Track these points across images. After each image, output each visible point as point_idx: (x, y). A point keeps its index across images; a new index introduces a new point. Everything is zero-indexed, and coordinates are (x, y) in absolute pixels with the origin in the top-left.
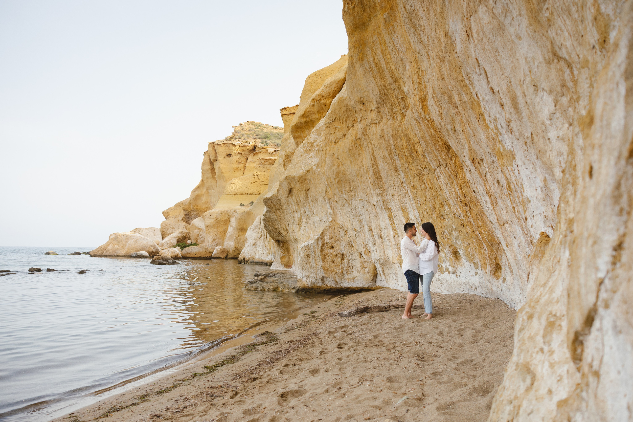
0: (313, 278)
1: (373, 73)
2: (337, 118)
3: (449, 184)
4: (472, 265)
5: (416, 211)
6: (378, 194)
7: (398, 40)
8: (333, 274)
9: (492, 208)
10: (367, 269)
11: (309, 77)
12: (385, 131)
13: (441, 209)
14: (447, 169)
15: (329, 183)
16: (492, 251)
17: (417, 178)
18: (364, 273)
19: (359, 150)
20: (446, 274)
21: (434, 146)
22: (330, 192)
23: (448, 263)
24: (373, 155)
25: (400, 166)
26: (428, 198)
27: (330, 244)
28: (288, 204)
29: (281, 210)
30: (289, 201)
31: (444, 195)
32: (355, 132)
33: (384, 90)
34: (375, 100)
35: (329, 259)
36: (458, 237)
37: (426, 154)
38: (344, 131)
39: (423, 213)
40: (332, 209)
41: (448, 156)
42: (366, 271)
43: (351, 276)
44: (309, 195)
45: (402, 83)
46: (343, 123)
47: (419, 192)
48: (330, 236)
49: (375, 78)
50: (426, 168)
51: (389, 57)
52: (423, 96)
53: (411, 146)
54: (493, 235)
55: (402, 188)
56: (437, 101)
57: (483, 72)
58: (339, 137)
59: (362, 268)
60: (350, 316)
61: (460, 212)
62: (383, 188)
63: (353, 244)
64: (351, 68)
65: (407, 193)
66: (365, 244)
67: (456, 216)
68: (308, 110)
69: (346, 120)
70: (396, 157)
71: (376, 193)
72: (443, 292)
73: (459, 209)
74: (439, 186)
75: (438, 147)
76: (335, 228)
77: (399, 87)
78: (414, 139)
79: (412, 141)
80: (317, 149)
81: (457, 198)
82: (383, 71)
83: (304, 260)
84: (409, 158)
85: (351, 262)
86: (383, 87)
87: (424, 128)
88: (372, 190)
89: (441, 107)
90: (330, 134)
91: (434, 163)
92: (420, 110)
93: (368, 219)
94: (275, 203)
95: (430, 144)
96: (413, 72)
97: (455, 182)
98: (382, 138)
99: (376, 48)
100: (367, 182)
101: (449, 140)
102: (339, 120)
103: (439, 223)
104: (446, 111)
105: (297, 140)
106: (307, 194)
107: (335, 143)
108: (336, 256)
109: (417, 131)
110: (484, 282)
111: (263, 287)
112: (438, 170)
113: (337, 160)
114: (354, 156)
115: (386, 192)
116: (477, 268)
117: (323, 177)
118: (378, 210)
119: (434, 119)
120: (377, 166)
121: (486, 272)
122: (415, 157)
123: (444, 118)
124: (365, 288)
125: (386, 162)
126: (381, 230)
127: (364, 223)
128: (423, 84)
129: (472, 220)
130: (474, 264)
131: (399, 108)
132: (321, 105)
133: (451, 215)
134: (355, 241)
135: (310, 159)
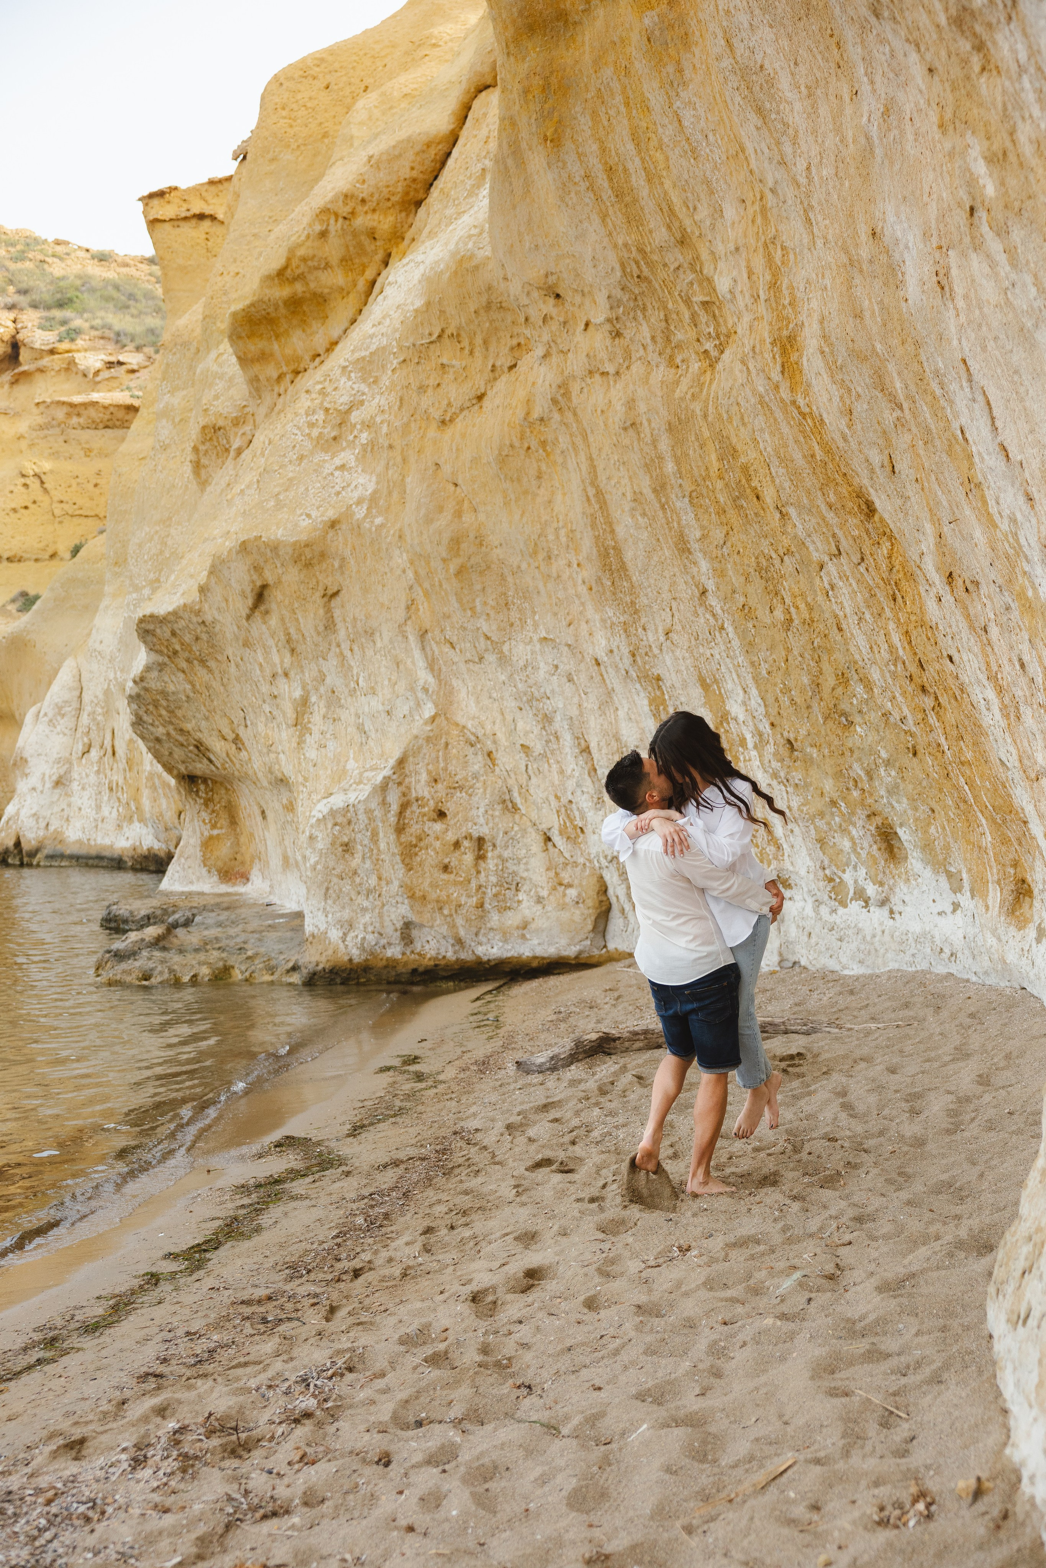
0: (370, 929)
1: (598, 199)
2: (448, 332)
3: (868, 616)
4: (943, 879)
5: (754, 692)
6: (613, 624)
7: (698, 118)
8: (446, 912)
9: (1003, 723)
10: (572, 893)
11: (278, 81)
12: (642, 407)
13: (839, 690)
14: (862, 569)
15: (422, 573)
16: (1005, 841)
17: (758, 584)
18: (563, 907)
19: (539, 460)
20: (855, 906)
21: (819, 493)
22: (423, 608)
23: (862, 872)
24: (592, 484)
25: (698, 534)
26: (796, 652)
27: (432, 803)
28: (246, 644)
29: (212, 664)
30: (255, 632)
31: (852, 649)
32: (521, 393)
33: (637, 263)
34: (605, 293)
35: (429, 857)
36: (897, 786)
37: (792, 511)
38: (479, 382)
39: (777, 700)
40: (432, 670)
41: (867, 532)
42: (567, 900)
43: (512, 919)
44: (337, 613)
45: (705, 255)
46: (471, 353)
47: (764, 631)
48: (429, 773)
49: (604, 217)
50: (788, 552)
51: (659, 156)
52: (785, 333)
53: (738, 474)
54: (1009, 796)
55: (701, 611)
56: (834, 369)
57: (980, 398)
58: (456, 404)
59: (554, 889)
60: (553, 1069)
61: (906, 711)
62: (633, 603)
63: (518, 800)
64: (510, 162)
65: (722, 628)
66: (564, 800)
67: (892, 719)
68: (301, 252)
69: (486, 342)
70: (682, 504)
71: (603, 621)
72: (844, 968)
73: (900, 699)
74: (836, 616)
75: (832, 498)
76: (447, 744)
77: (695, 265)
78: (749, 456)
79: (743, 459)
80: (364, 437)
81: (895, 665)
82: (635, 201)
83: (331, 864)
84: (732, 513)
85: (511, 866)
86: (634, 253)
87: (785, 429)
88: (590, 607)
89: (849, 390)
90: (422, 389)
91: (819, 544)
92: (776, 376)
93: (574, 712)
94: (188, 638)
95: (808, 484)
96: (752, 241)
97: (888, 613)
98: (631, 432)
99: (612, 112)
100: (571, 577)
101: (871, 491)
102: (456, 337)
103: (832, 737)
104: (865, 406)
105: (256, 368)
106: (328, 610)
107: (443, 422)
108: (457, 845)
109: (762, 430)
110: (980, 936)
111: (171, 971)
112: (831, 567)
113: (452, 488)
114: (519, 480)
115: (644, 620)
116: (957, 889)
117: (397, 552)
118: (614, 680)
119: (825, 416)
120: (610, 524)
121: (987, 908)
122: (750, 513)
123: (859, 427)
124: (568, 958)
125: (644, 514)
127: (559, 724)
128: (786, 292)
129: (942, 740)
130: (950, 875)
131: (692, 334)
132: (355, 234)
133: (873, 714)
134: (525, 791)
135: (337, 473)
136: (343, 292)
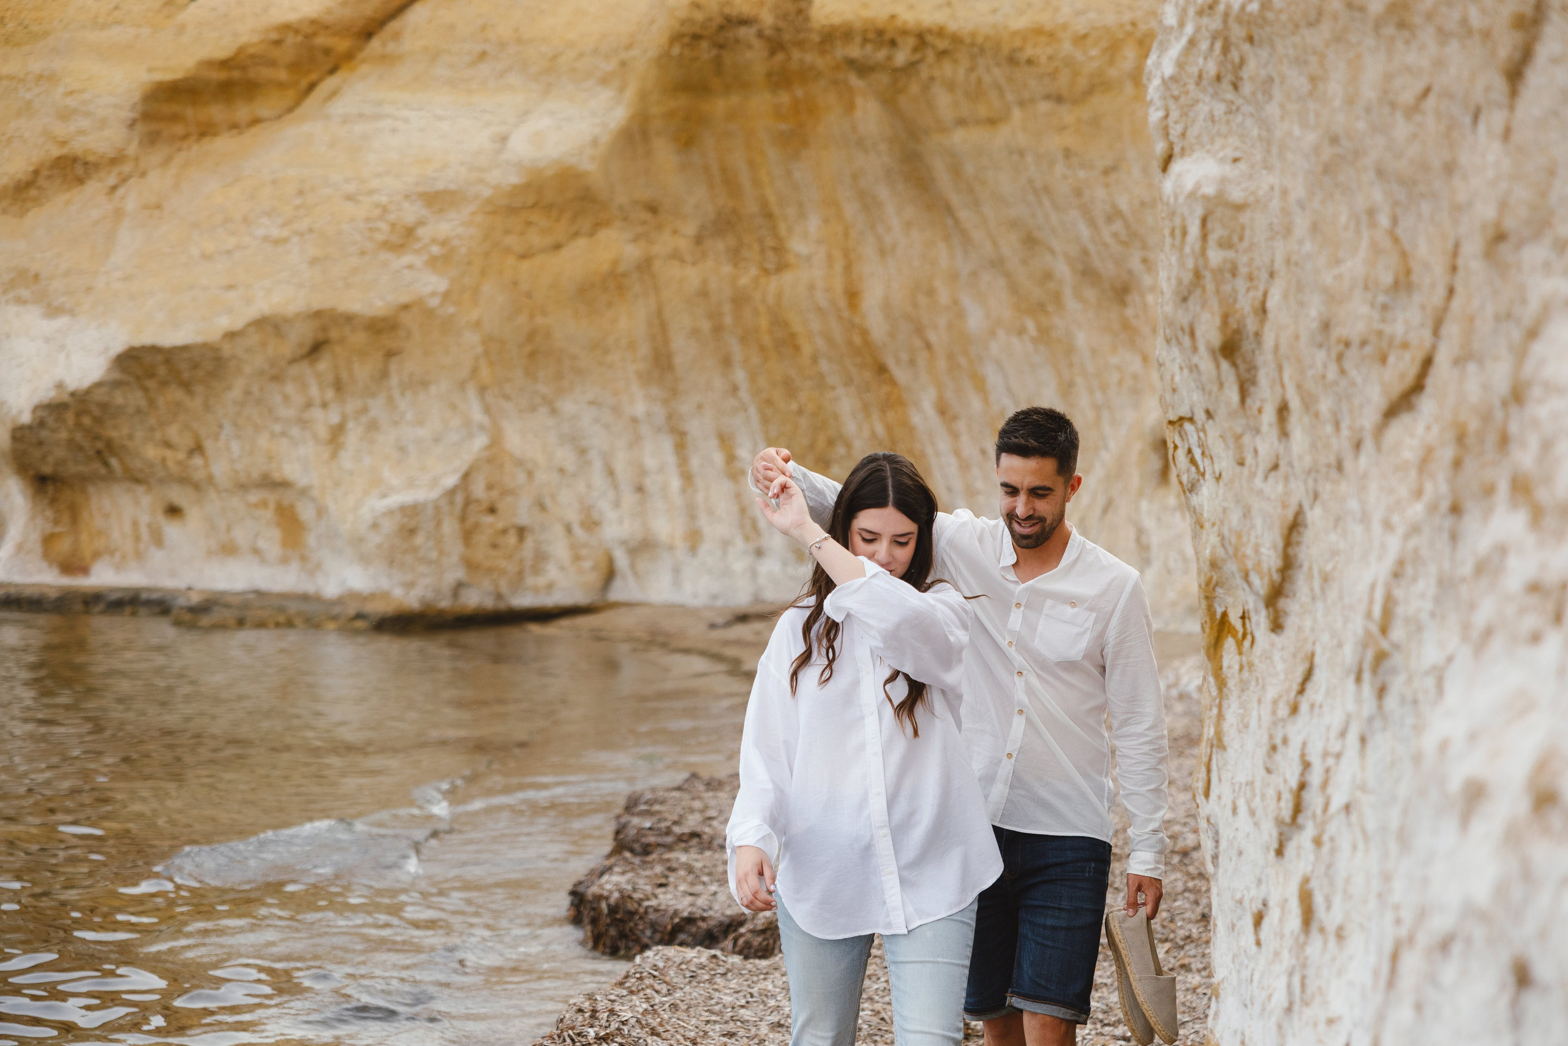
0: (429, 588)
1: (710, 179)
2: (541, 204)
3: (860, 416)
6: (653, 398)
7: (805, 178)
8: (493, 576)
10: (588, 563)
12: (713, 285)
14: (864, 394)
15: (493, 349)
17: (780, 390)
18: (580, 573)
19: (612, 296)
21: (848, 358)
22: (485, 372)
24: (657, 318)
25: (741, 358)
27: (486, 503)
28: (273, 379)
29: (199, 388)
30: (293, 372)
33: (729, 216)
34: (697, 221)
35: (482, 539)
38: (559, 238)
40: (487, 414)
41: (877, 378)
42: (584, 568)
43: (541, 581)
44: (393, 367)
46: (558, 220)
47: (779, 414)
48: (487, 483)
49: (711, 189)
50: (811, 378)
53: (784, 335)
55: (730, 398)
58: (536, 247)
59: (574, 561)
62: (674, 387)
63: (549, 503)
65: (745, 409)
66: (587, 504)
68: (252, 51)
70: (733, 341)
71: (645, 395)
74: (836, 412)
75: (858, 362)
76: (500, 464)
80: (435, 250)
82: (739, 189)
83: (396, 543)
85: (543, 546)
86: (729, 212)
87: (834, 327)
88: (635, 387)
89: (895, 328)
91: (836, 378)
92: (842, 305)
93: (606, 448)
94: (183, 366)
95: (842, 353)
96: (833, 243)
97: (876, 417)
98: (701, 297)
100: (623, 367)
101: (891, 364)
104: (904, 337)
105: (160, 125)
106: (386, 365)
107: (522, 256)
108: (504, 531)
109: (814, 322)
113: (524, 298)
114: (591, 304)
115: (681, 398)
117: (470, 333)
118: (646, 431)
119: (872, 330)
120: (667, 342)
122: (787, 355)
123: (896, 343)
124: (581, 606)
125: (698, 341)
126: (643, 472)
131: (757, 257)
132: (310, 48)
134: (553, 497)
135: (405, 271)
136: (281, 86)
